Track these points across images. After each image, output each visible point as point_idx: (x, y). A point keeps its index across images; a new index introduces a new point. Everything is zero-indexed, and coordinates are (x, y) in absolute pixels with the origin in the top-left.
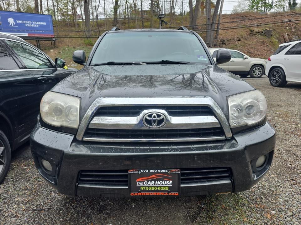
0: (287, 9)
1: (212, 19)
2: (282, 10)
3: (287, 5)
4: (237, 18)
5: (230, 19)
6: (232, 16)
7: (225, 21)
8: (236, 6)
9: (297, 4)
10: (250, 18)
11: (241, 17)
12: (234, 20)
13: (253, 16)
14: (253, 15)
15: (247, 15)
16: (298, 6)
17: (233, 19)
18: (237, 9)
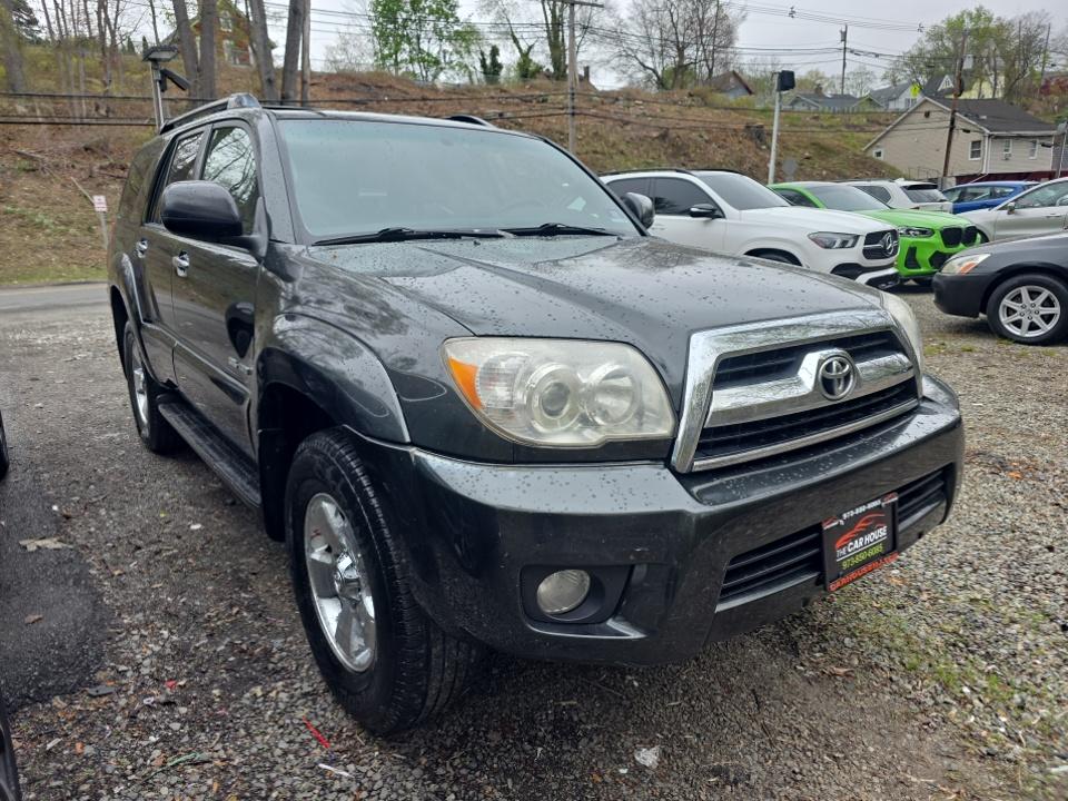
0: (479, 75)
1: (280, 82)
2: (465, 80)
3: (478, 65)
4: (351, 89)
5: (328, 91)
6: (334, 82)
7: (315, 96)
8: (334, 48)
9: (500, 66)
10: (394, 94)
11: (362, 88)
12: (343, 96)
13: (399, 90)
14: (400, 87)
15: (380, 84)
16: (503, 72)
17: (340, 90)
18: (338, 57)
